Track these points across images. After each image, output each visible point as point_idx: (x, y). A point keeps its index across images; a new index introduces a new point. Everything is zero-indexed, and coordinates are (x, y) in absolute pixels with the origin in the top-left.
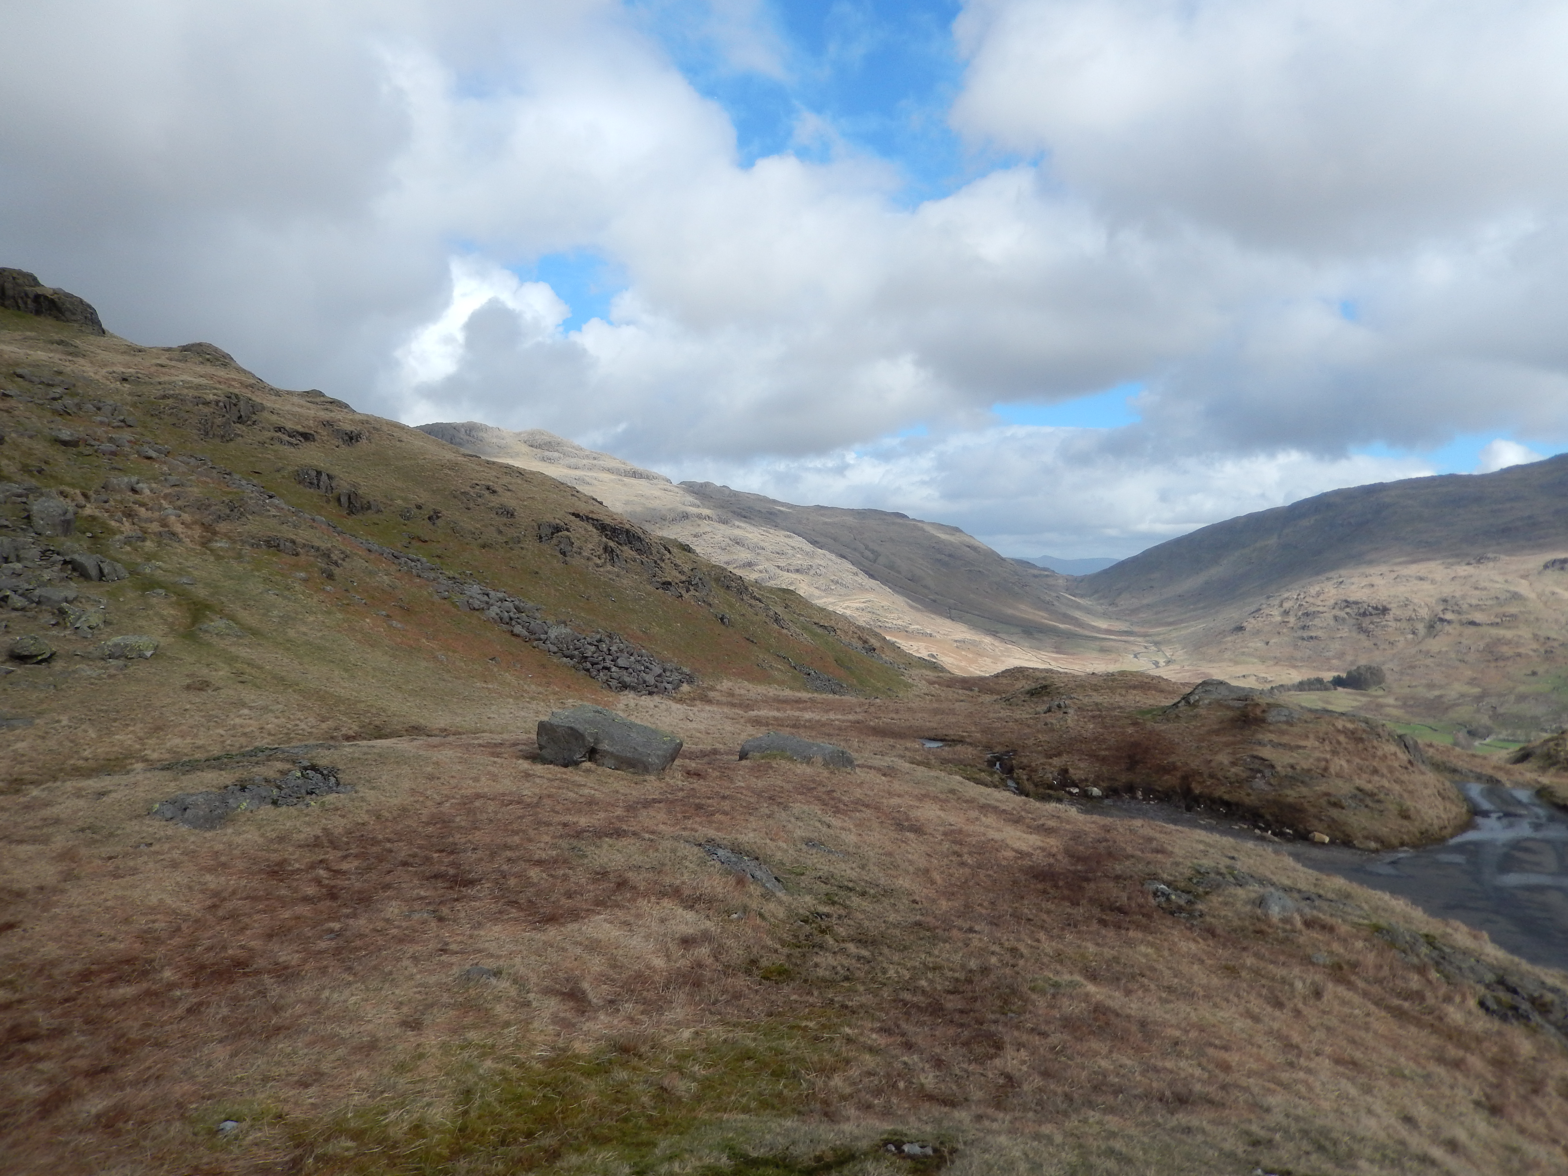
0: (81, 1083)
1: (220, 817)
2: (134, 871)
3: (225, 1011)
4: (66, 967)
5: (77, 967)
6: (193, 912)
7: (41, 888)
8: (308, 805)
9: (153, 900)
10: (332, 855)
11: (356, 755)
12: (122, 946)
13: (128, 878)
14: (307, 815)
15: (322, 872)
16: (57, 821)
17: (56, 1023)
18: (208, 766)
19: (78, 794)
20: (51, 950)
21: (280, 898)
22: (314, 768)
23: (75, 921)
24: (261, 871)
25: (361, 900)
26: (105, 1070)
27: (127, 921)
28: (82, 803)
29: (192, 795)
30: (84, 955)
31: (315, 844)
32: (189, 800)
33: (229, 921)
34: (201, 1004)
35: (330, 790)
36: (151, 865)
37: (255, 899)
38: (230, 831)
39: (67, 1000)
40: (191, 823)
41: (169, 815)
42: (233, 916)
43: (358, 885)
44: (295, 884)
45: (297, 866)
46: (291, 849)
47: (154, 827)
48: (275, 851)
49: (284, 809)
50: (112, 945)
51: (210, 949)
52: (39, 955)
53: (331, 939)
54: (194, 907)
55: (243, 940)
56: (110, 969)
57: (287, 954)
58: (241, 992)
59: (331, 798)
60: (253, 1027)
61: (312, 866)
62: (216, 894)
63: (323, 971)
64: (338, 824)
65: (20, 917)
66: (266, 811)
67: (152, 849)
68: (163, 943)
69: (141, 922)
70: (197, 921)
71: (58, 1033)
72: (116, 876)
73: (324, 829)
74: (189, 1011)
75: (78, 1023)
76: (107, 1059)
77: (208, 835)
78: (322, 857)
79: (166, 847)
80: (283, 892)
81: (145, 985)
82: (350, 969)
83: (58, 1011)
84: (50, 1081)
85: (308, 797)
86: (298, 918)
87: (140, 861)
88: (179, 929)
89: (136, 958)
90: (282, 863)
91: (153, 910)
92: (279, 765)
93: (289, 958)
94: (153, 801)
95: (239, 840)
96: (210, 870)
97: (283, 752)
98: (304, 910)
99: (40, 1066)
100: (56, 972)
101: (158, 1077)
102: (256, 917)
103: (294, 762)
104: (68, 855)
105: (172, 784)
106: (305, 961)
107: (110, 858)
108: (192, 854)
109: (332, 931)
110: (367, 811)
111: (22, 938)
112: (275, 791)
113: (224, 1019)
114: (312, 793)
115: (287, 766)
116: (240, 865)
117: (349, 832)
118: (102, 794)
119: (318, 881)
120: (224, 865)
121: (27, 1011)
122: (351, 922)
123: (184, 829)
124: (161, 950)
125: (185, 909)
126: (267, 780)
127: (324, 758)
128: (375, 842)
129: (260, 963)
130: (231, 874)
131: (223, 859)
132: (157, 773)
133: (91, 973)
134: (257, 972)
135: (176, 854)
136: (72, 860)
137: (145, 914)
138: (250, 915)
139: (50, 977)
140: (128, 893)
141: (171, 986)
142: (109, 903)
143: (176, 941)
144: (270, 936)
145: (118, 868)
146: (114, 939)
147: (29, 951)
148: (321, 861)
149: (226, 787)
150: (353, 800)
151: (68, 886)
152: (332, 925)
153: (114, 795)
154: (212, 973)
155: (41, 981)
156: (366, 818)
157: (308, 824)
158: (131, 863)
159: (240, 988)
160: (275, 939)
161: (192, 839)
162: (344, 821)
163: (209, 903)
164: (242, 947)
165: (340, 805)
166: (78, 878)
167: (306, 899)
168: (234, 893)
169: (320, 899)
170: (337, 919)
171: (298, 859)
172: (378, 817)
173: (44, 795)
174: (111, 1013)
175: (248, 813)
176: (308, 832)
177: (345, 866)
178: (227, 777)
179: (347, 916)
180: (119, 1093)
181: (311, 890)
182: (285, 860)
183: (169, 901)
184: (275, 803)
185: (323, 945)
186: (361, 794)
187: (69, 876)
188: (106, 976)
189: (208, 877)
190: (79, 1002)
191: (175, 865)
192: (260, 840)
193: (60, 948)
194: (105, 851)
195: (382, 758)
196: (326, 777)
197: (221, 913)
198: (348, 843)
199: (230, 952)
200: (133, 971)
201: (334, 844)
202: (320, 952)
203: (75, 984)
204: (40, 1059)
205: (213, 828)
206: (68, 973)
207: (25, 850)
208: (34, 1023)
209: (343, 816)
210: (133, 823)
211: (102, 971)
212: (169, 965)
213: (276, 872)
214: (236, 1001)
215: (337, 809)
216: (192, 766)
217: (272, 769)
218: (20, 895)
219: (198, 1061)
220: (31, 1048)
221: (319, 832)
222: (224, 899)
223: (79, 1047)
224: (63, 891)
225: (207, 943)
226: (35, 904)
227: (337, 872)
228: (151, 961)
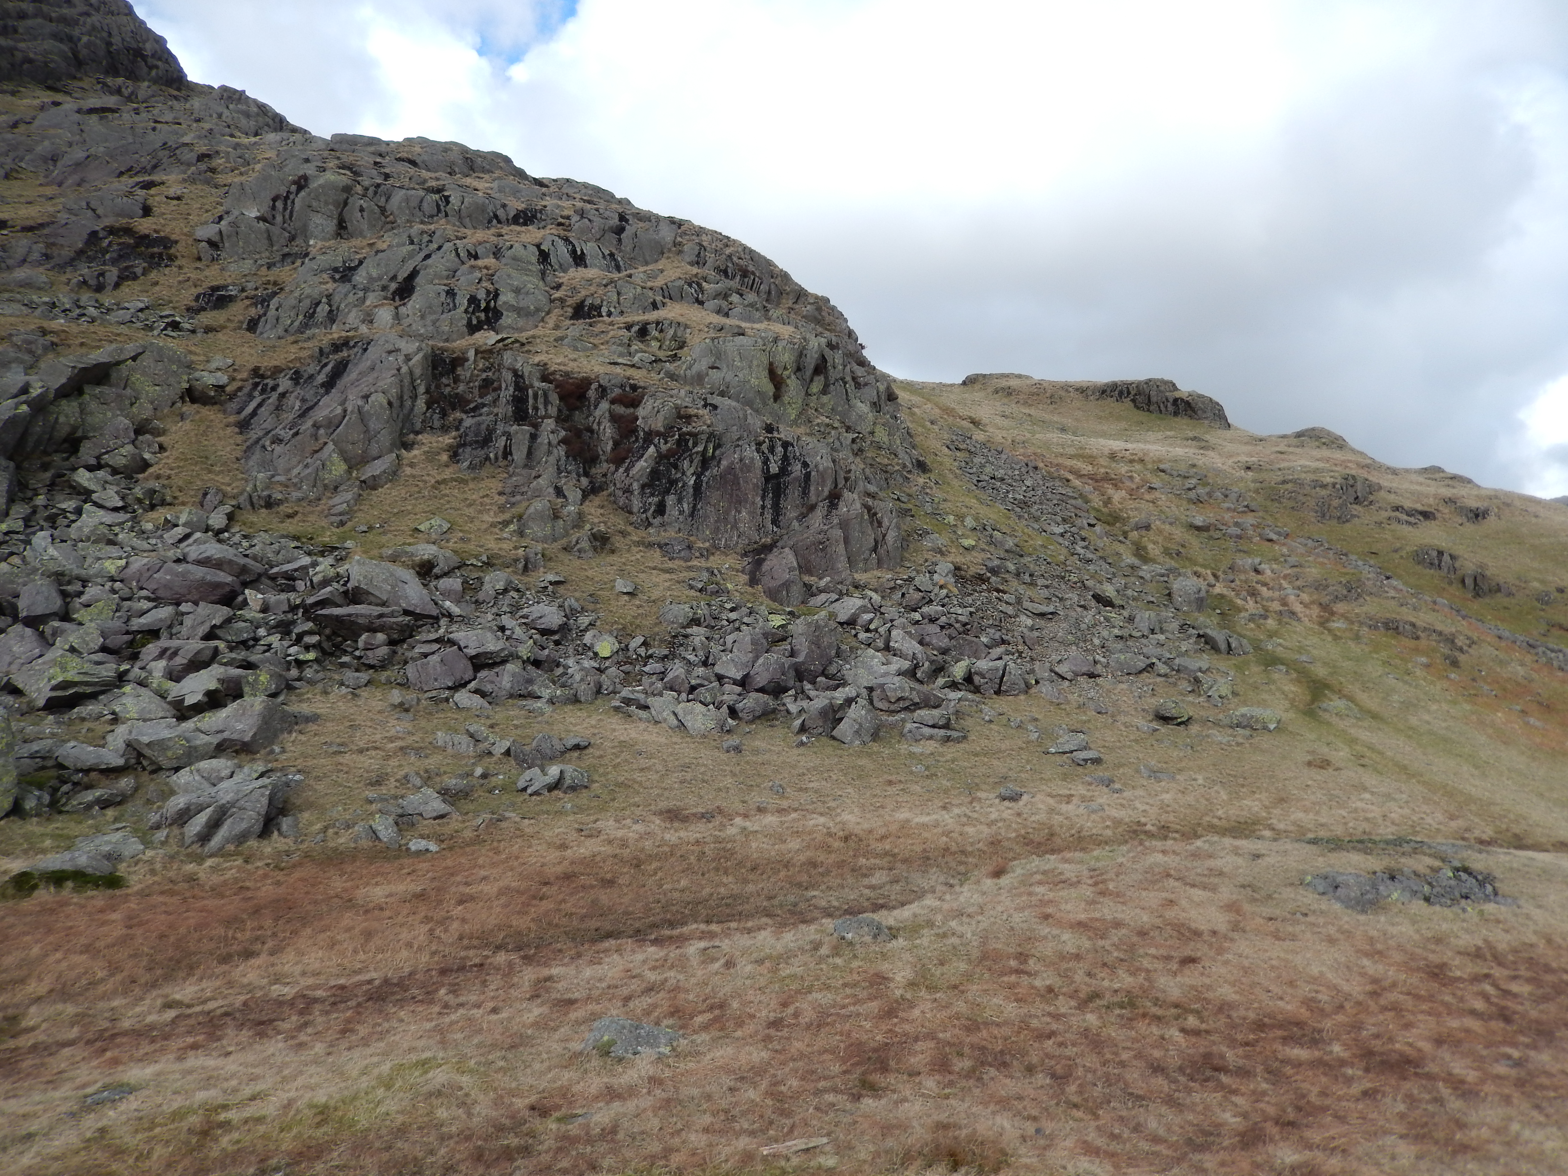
0: (1271, 1129)
1: (1372, 903)
2: (1294, 938)
3: (1401, 1107)
4: (1242, 1012)
5: (1252, 1015)
6: (1355, 994)
7: (1214, 933)
8: (1464, 910)
9: (1315, 970)
10: (1498, 972)
11: (1515, 865)
12: (1289, 1007)
13: (1288, 943)
14: (1464, 921)
15: (1488, 988)
16: (1221, 874)
17: (1241, 1062)
18: (1354, 848)
19: (1236, 851)
20: (1227, 992)
21: (1446, 1005)
22: (1466, 870)
23: (1246, 971)
24: (1419, 969)
25: (1540, 1033)
26: (1291, 1124)
27: (1291, 984)
28: (1240, 861)
29: (1342, 874)
30: (1256, 1005)
31: (1477, 955)
32: (1340, 879)
33: (1392, 1014)
34: (1376, 1091)
35: (1487, 898)
36: (1308, 935)
37: (1417, 997)
38: (1382, 919)
39: (1247, 1044)
40: (1342, 902)
41: (1321, 890)
42: (1395, 1008)
43: (1534, 1014)
44: (1459, 993)
45: (1458, 973)
46: (1450, 954)
47: (1308, 898)
48: (1434, 952)
49: (1437, 908)
50: (1280, 1003)
51: (1377, 1036)
52: (1217, 994)
53: (1512, 1067)
54: (1356, 988)
55: (1411, 1036)
56: (1281, 1026)
57: (1459, 1067)
58: (1415, 1092)
59: (1490, 908)
60: (1436, 1135)
61: (1476, 979)
62: (1375, 981)
63: (1507, 1100)
64: (1502, 940)
65: (1199, 954)
66: (1418, 906)
67: (1308, 919)
68: (1328, 1016)
69: (1305, 990)
70: (1359, 1003)
71: (1244, 1073)
72: (1278, 938)
73: (1485, 941)
74: (1365, 1093)
75: (1260, 1069)
76: (1291, 1115)
77: (1362, 918)
78: (1486, 971)
79: (1321, 921)
80: (1448, 998)
81: (1317, 1054)
82: (1537, 1107)
83: (1240, 1051)
84: (1245, 1116)
85: (1463, 901)
86: (1467, 1031)
87: (1298, 929)
88: (1341, 1007)
89: (1305, 1023)
90: (1443, 966)
91: (1314, 980)
92: (1429, 861)
93: (1464, 1072)
94: (1305, 873)
95: (1394, 930)
96: (1367, 955)
97: (1430, 847)
98: (1475, 1025)
99: (1234, 1098)
100: (1234, 1014)
101: (1344, 1151)
102: (1421, 1017)
103: (1443, 860)
104: (1232, 907)
105: (1321, 859)
106: (1483, 1081)
107: (1271, 919)
108: (1348, 934)
109: (1509, 1057)
110: (1535, 932)
111: (1202, 974)
112: (1427, 888)
113: (1402, 1116)
114: (1467, 898)
115: (1437, 863)
116: (1398, 957)
117: (1515, 951)
118: (1257, 856)
119: (1486, 997)
120: (1380, 953)
121: (1214, 1043)
122: (1532, 1053)
123: (1337, 906)
124: (1328, 1024)
125: (1346, 988)
126: (1415, 873)
127: (1479, 861)
128: (1548, 969)
129: (1432, 1068)
130: (1390, 965)
131: (1379, 946)
132: (1304, 845)
133: (1264, 1025)
134: (1430, 1077)
135: (1332, 930)
136: (1238, 912)
137: (1308, 982)
138: (1413, 1013)
139: (1229, 1017)
140: (1290, 957)
141: (1343, 1063)
142: (1274, 962)
143: (1340, 1018)
144: (1439, 1042)
145: (1278, 930)
146: (1281, 999)
147: (1209, 988)
148: (1487, 976)
149: (1375, 873)
150: (1516, 915)
151: (1236, 935)
152: (1509, 1050)
153: (1267, 859)
154: (1383, 1062)
155: (1223, 1020)
156: (1534, 939)
157: (1467, 931)
158: (1290, 929)
159: (1411, 1086)
160: (1446, 1047)
161: (1346, 919)
162: (1508, 937)
163: (1369, 988)
164: (1410, 1045)
165: (1501, 918)
166: (1244, 931)
167: (1473, 1013)
168: (1394, 985)
169: (1491, 1018)
170: (1514, 1045)
171: (1462, 968)
172: (1549, 941)
173: (1206, 847)
174: (1288, 1070)
175: (1399, 905)
176: (1466, 941)
177: (1515, 987)
178: (1375, 863)
179: (1527, 1046)
180: (1307, 1152)
181: (1479, 1005)
182: (1444, 965)
183: (1329, 976)
184: (1427, 899)
185: (1501, 1069)
186: (1525, 911)
187: (1236, 927)
188: (1279, 1033)
189: (1366, 962)
190: (1258, 1049)
191: (1331, 941)
192: (1416, 937)
193: (1236, 992)
194: (1267, 911)
195: (1547, 874)
196: (1482, 884)
197: (1382, 1002)
198: (1515, 963)
199: (1397, 1046)
200: (1304, 1035)
201: (1498, 959)
202: (1498, 1077)
203: (1253, 1031)
204: (1235, 1092)
205: (1364, 911)
206: (1245, 1019)
207: (1198, 894)
208: (1222, 1057)
209: (1507, 931)
210: (1289, 889)
211: (1272, 1027)
212: (1338, 1040)
213: (1436, 975)
214: (1410, 1099)
215: (1498, 921)
216: (1336, 844)
217: (1423, 863)
218: (1197, 934)
219: (1381, 1149)
220: (1225, 1079)
221: (1480, 943)
222: (1384, 989)
223: (1264, 1093)
224: (1232, 940)
225: (1374, 1030)
226: (1211, 945)
227: (1506, 993)
228: (1320, 1031)
